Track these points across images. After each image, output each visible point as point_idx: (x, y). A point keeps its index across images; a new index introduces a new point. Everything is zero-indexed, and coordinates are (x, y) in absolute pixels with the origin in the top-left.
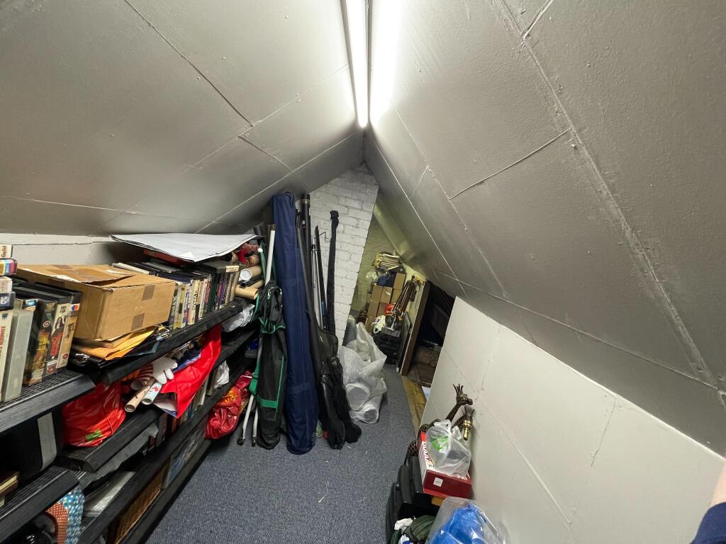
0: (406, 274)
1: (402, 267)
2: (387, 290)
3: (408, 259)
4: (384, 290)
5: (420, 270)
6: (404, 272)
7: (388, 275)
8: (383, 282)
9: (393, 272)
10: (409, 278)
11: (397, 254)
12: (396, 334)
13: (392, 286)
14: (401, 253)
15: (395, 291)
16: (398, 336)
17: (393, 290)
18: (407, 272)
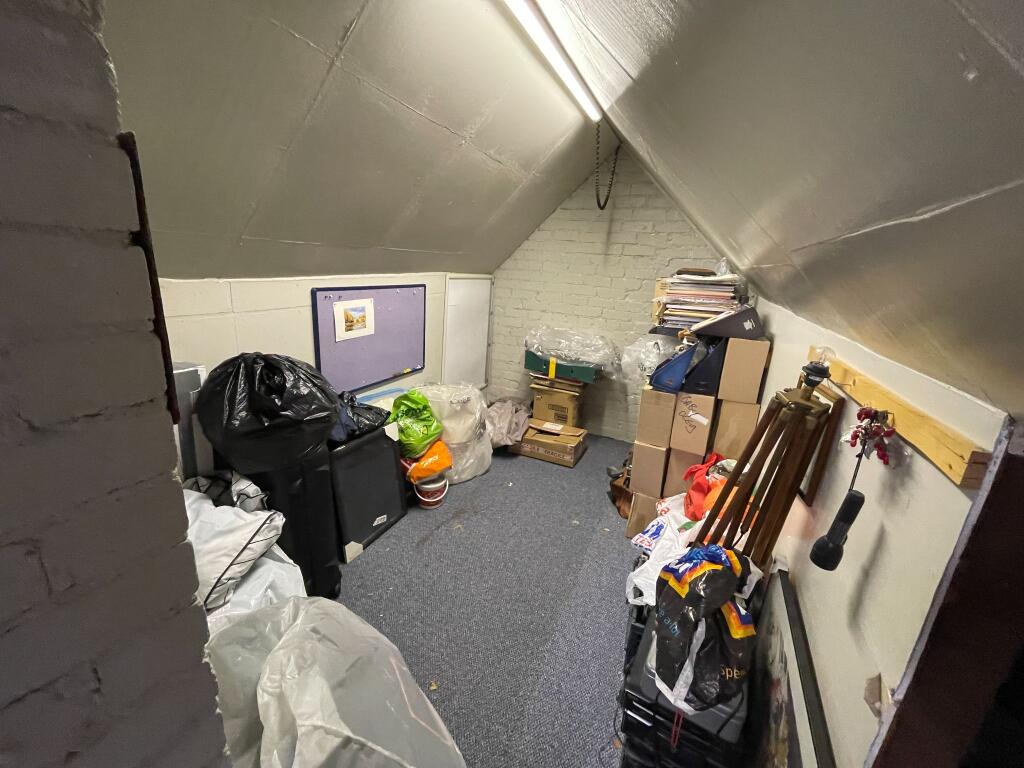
0: (771, 340)
1: (752, 313)
2: (692, 407)
3: (778, 277)
4: (682, 407)
5: (838, 319)
6: (762, 332)
7: (691, 351)
8: (677, 377)
9: (714, 339)
10: (785, 378)
11: (733, 269)
12: (726, 720)
13: (712, 388)
14: (745, 263)
15: (725, 408)
16: (730, 734)
17: (718, 404)
18: (775, 328)
